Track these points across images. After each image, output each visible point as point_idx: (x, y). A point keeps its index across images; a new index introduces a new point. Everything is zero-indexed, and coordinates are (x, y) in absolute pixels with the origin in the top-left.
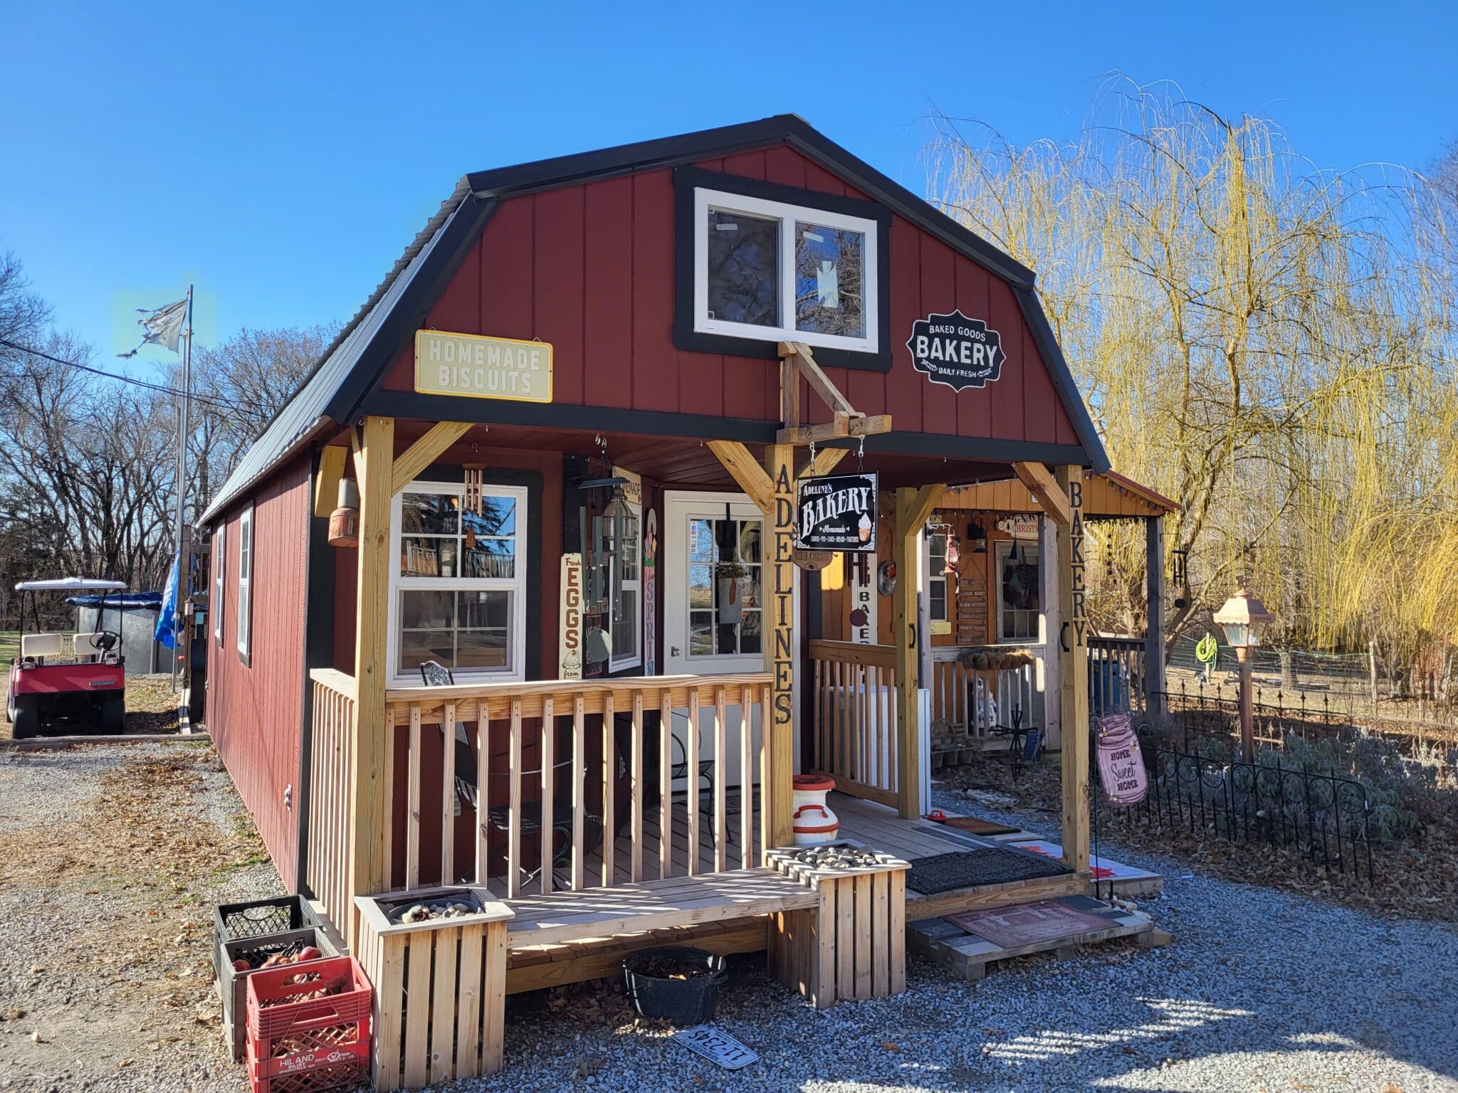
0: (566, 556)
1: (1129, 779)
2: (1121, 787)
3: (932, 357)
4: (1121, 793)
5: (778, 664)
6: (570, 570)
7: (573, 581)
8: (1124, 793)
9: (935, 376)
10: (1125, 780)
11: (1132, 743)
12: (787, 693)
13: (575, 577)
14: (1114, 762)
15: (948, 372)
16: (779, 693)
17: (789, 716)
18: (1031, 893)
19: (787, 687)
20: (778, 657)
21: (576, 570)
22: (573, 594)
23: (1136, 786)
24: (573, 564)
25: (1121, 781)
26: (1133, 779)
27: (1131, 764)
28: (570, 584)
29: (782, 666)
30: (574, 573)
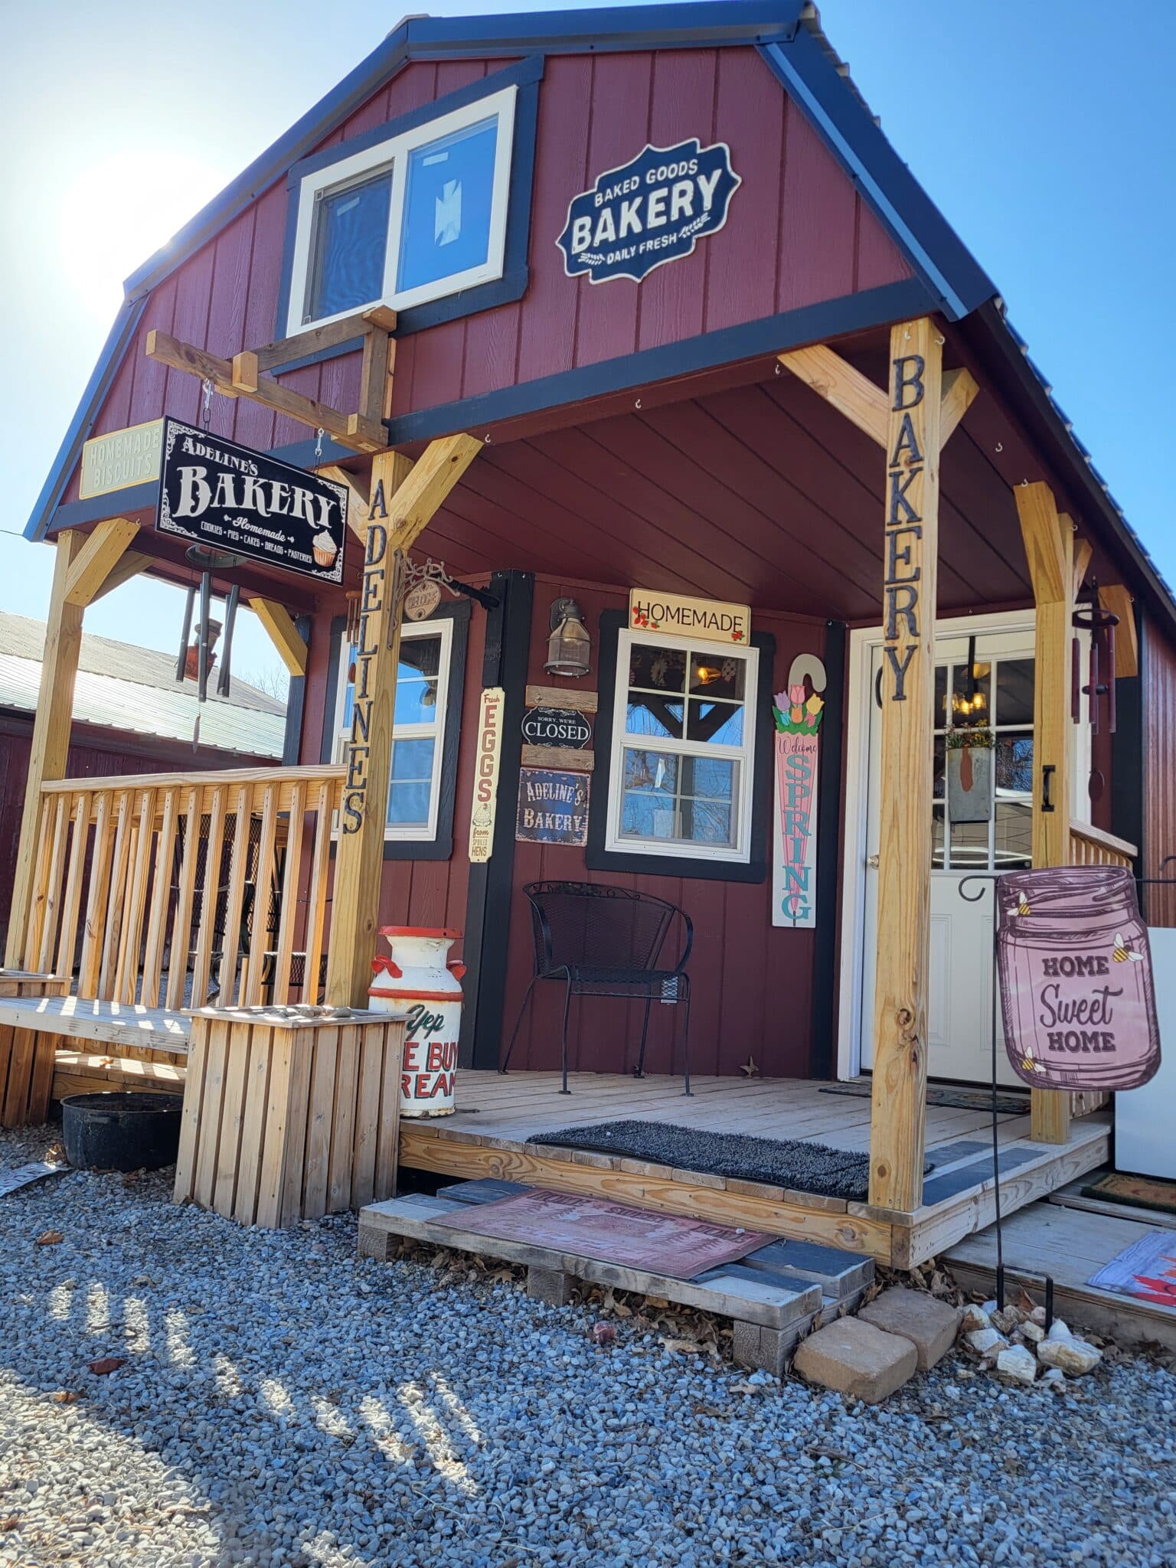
0: (487, 691)
1: (1090, 1029)
2: (1057, 1042)
3: (596, 244)
4: (1055, 1056)
5: (354, 751)
6: (489, 708)
7: (491, 721)
8: (1066, 1058)
9: (601, 271)
10: (1075, 1027)
11: (1119, 942)
12: (360, 791)
13: (493, 716)
14: (1054, 981)
15: (624, 255)
16: (351, 791)
17: (359, 824)
18: (746, 1211)
19: (361, 783)
20: (354, 741)
21: (495, 707)
22: (489, 737)
23: (1109, 1047)
24: (491, 701)
25: (1063, 1028)
26: (1101, 1028)
27: (1106, 992)
28: (487, 724)
29: (358, 753)
30: (492, 712)
